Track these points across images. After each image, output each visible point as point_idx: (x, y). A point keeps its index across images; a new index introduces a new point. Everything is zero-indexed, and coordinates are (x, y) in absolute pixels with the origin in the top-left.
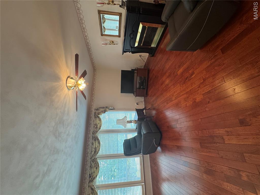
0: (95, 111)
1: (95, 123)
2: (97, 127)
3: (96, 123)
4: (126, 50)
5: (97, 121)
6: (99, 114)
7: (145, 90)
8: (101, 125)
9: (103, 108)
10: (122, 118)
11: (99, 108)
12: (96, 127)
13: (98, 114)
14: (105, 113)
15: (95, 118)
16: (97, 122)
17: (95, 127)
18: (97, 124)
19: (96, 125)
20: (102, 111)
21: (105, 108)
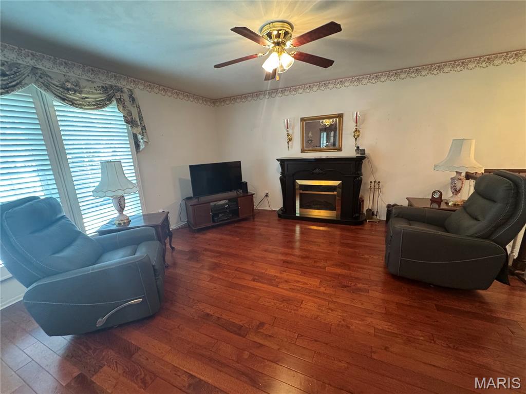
0: (126, 90)
1: (83, 83)
2: (68, 90)
3: (85, 87)
4: (287, 165)
5: (93, 93)
6: (119, 101)
7: (211, 224)
8: (80, 106)
9: (141, 118)
10: (127, 176)
11: (139, 106)
12: (69, 86)
13: (120, 99)
14: (127, 122)
15: (102, 87)
16: (88, 93)
17: (68, 81)
18: (80, 92)
19: (77, 89)
20: (131, 115)
21: (141, 124)
